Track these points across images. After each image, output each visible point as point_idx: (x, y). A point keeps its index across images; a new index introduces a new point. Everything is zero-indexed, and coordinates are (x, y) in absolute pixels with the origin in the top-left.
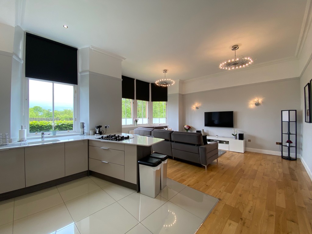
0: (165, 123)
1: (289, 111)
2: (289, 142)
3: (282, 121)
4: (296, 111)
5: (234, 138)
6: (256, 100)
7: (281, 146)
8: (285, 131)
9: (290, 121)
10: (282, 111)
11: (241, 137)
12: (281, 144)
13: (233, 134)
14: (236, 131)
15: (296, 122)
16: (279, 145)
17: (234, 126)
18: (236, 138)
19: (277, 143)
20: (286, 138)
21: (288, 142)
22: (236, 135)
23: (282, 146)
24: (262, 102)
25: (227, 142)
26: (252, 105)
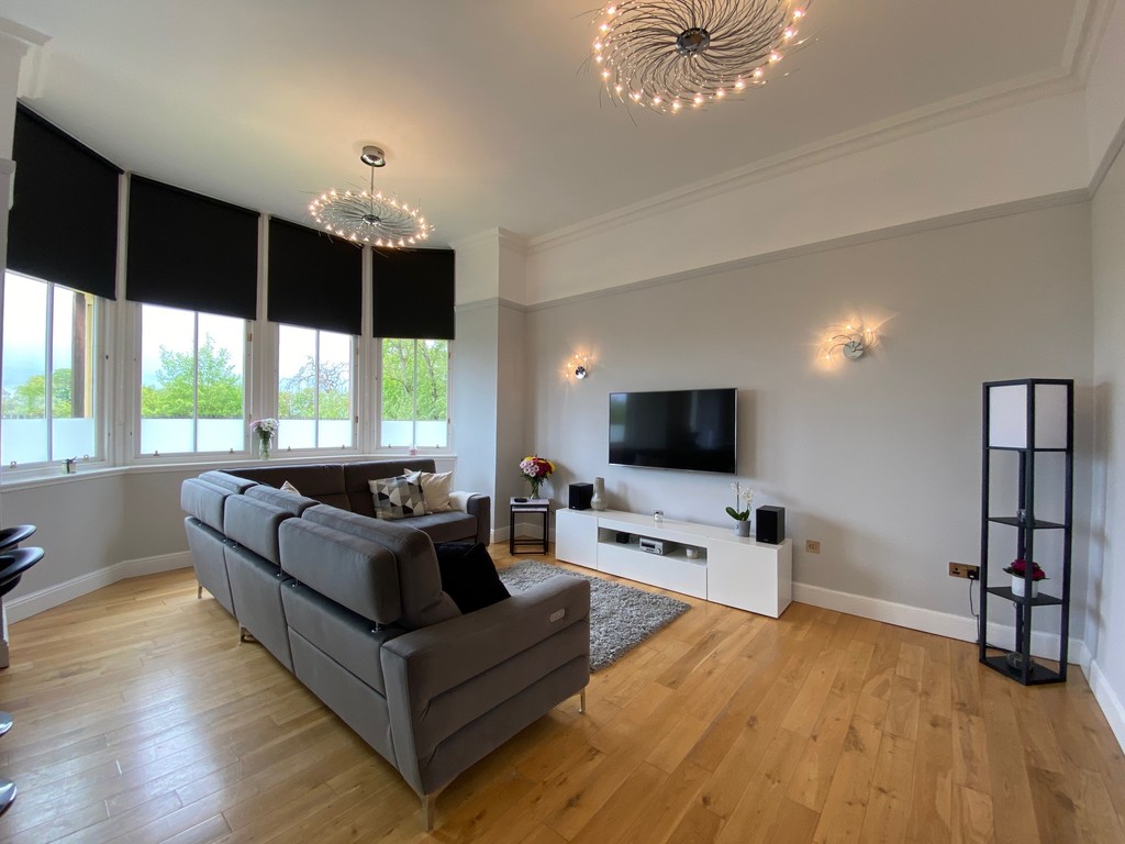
0: (443, 443)
1: (1032, 384)
2: (1026, 567)
3: (987, 448)
4: (1070, 384)
5: (738, 531)
6: (849, 327)
7: (977, 585)
8: (1005, 502)
9: (1037, 446)
10: (987, 388)
11: (769, 526)
12: (978, 573)
13: (730, 511)
14: (750, 493)
15: (1069, 450)
16: (964, 583)
17: (738, 468)
18: (746, 533)
19: (955, 570)
20: (1005, 543)
21: (1016, 570)
22: (745, 515)
23: (984, 589)
24: (881, 338)
25: (701, 554)
26: (828, 357)
